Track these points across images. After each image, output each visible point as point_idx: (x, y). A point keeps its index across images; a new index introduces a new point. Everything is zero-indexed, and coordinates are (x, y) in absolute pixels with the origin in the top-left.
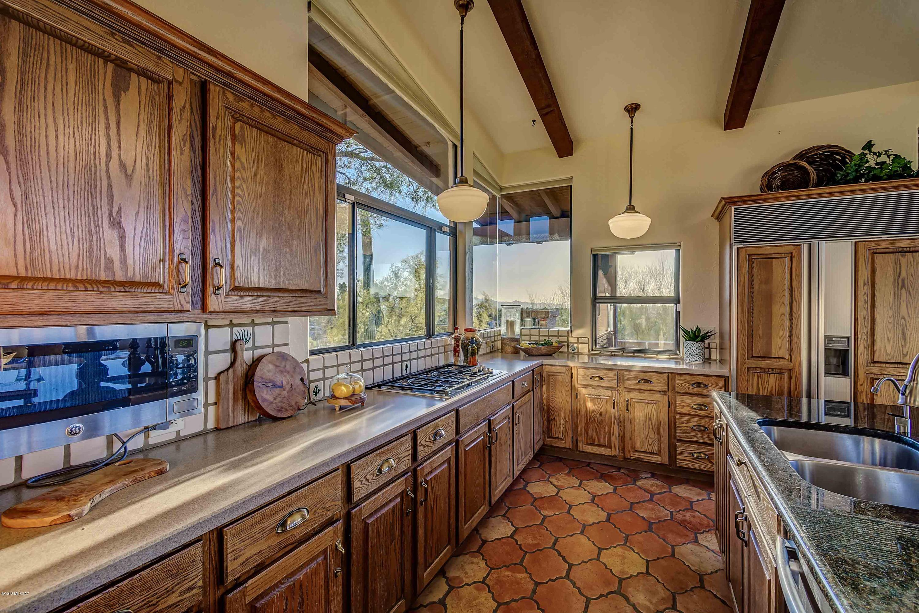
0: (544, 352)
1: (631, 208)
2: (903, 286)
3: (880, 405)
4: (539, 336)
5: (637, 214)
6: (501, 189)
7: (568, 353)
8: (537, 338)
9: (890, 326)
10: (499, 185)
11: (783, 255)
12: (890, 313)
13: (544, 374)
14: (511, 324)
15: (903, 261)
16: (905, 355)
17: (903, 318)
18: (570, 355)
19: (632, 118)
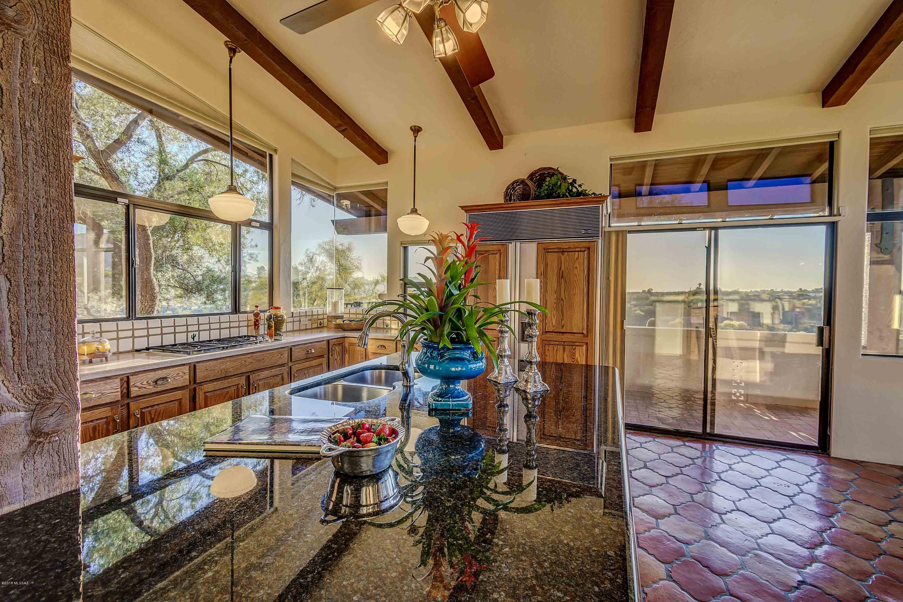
0: (355, 327)
1: (414, 211)
2: (562, 276)
3: (549, 363)
4: (349, 314)
5: (419, 216)
6: (336, 189)
7: (384, 328)
8: (354, 316)
9: (555, 306)
10: (333, 186)
11: (496, 252)
12: (555, 296)
13: (347, 345)
14: (335, 305)
15: (563, 257)
16: (563, 327)
17: (562, 300)
18: (385, 331)
19: (416, 137)
